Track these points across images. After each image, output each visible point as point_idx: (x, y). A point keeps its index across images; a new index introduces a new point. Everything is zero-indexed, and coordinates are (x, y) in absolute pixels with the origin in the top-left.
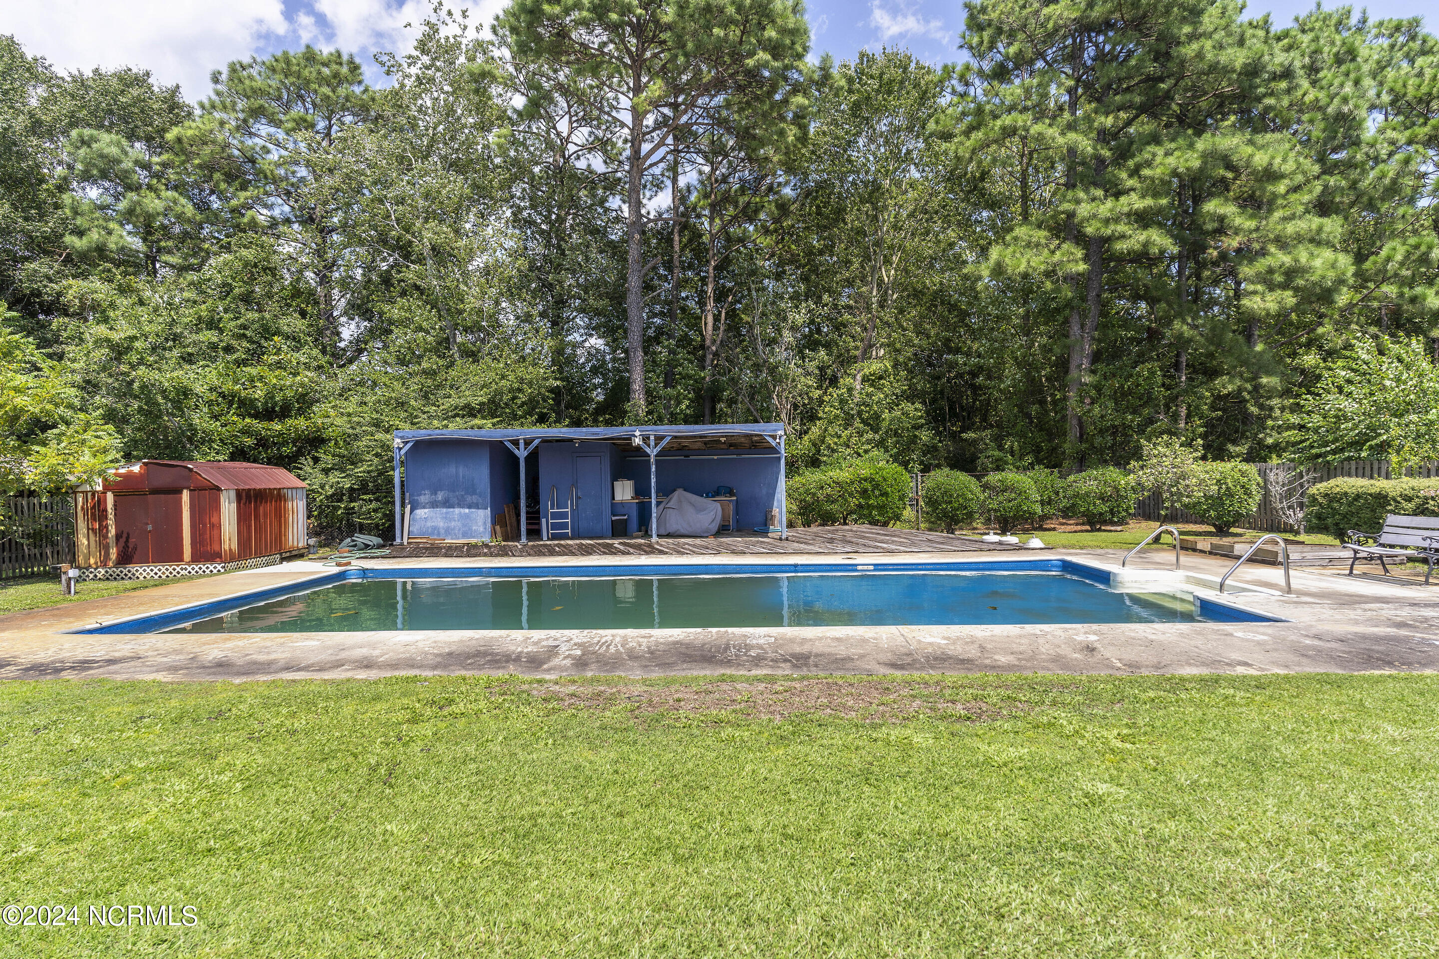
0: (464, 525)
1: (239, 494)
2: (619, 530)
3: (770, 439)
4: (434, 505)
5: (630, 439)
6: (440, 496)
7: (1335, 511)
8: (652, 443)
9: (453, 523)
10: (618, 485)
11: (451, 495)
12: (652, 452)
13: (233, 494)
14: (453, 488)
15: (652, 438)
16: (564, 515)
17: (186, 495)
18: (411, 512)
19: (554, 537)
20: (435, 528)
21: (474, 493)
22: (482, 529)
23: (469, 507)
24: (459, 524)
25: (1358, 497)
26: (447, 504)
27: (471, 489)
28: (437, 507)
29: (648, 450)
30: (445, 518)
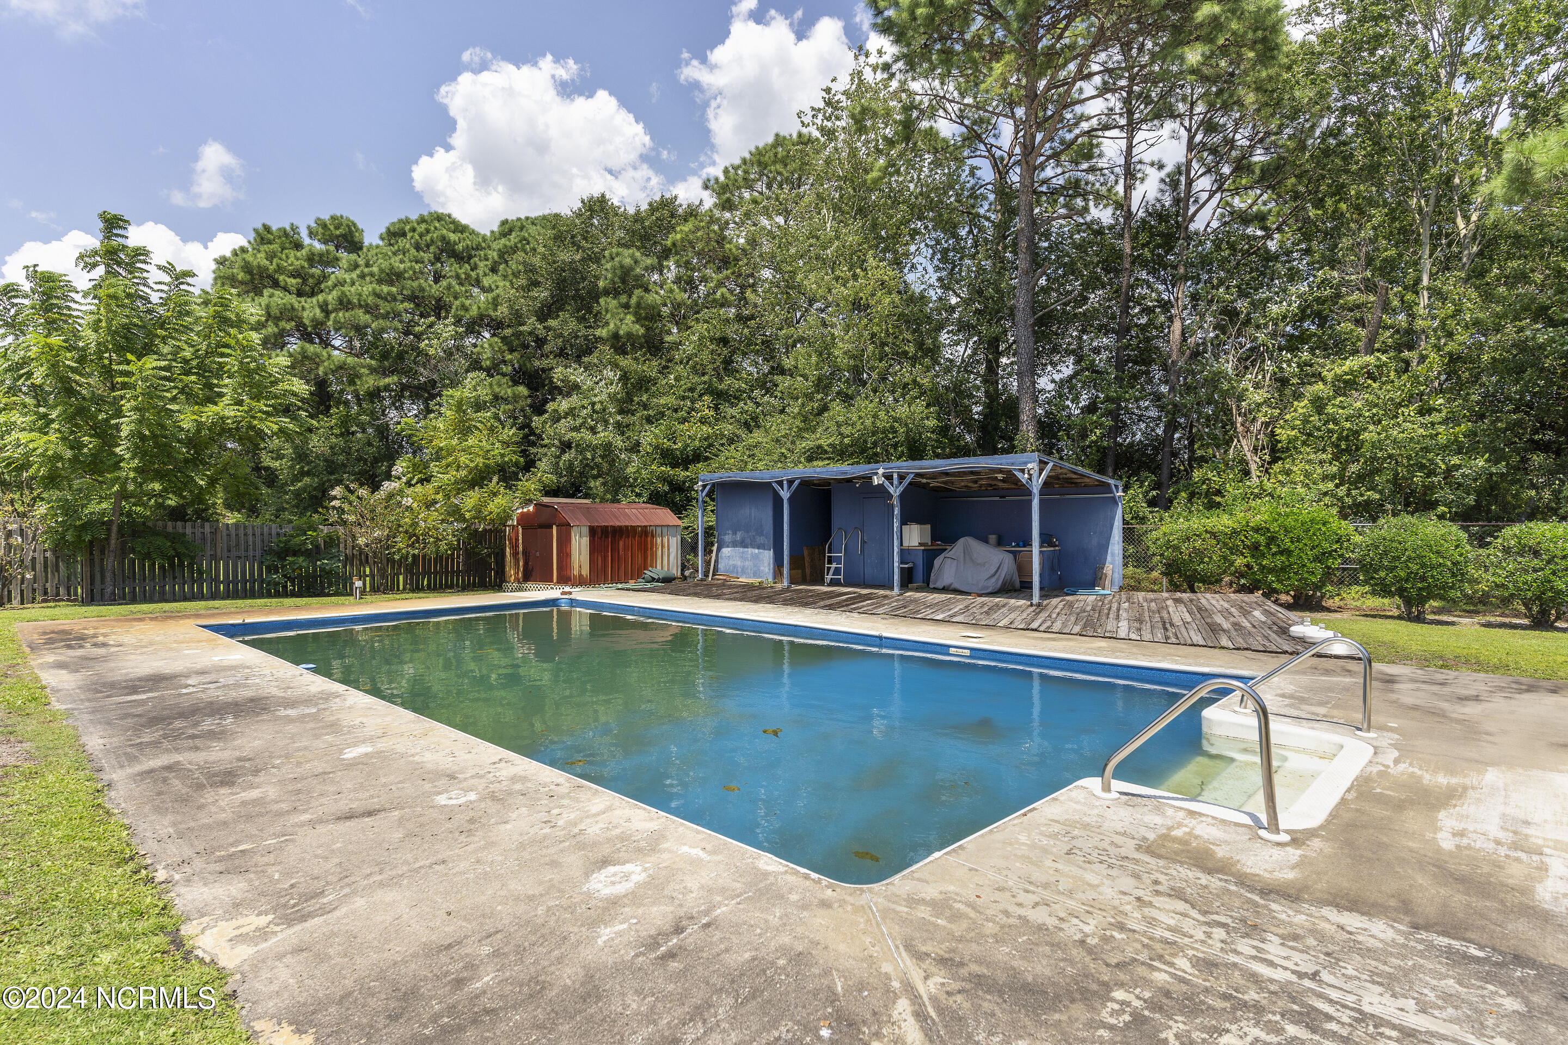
0: (754, 566)
1: (593, 531)
2: (904, 579)
3: (1019, 475)
4: (735, 544)
5: (871, 478)
6: (738, 537)
8: (895, 482)
9: (747, 563)
10: (905, 528)
11: (746, 535)
12: (896, 491)
13: (585, 530)
14: (747, 529)
15: (895, 476)
17: (554, 527)
18: (719, 550)
20: (735, 566)
21: (759, 535)
22: (767, 570)
23: (759, 548)
24: (751, 563)
26: (743, 544)
27: (760, 532)
28: (737, 546)
29: (891, 490)
30: (743, 558)
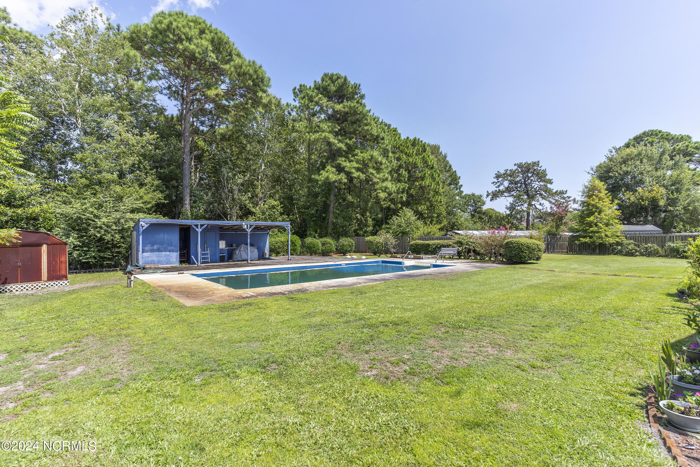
0: (166, 259)
2: (222, 259)
3: (286, 228)
4: (152, 251)
6: (155, 247)
7: (418, 248)
8: (248, 227)
9: (161, 259)
10: (220, 242)
11: (161, 246)
12: (249, 231)
14: (162, 243)
16: (207, 254)
17: (44, 248)
18: (142, 253)
19: (203, 263)
20: (153, 261)
21: (172, 245)
22: (175, 260)
23: (169, 251)
24: (165, 259)
25: (423, 244)
26: (159, 250)
28: (154, 252)
30: (158, 256)
